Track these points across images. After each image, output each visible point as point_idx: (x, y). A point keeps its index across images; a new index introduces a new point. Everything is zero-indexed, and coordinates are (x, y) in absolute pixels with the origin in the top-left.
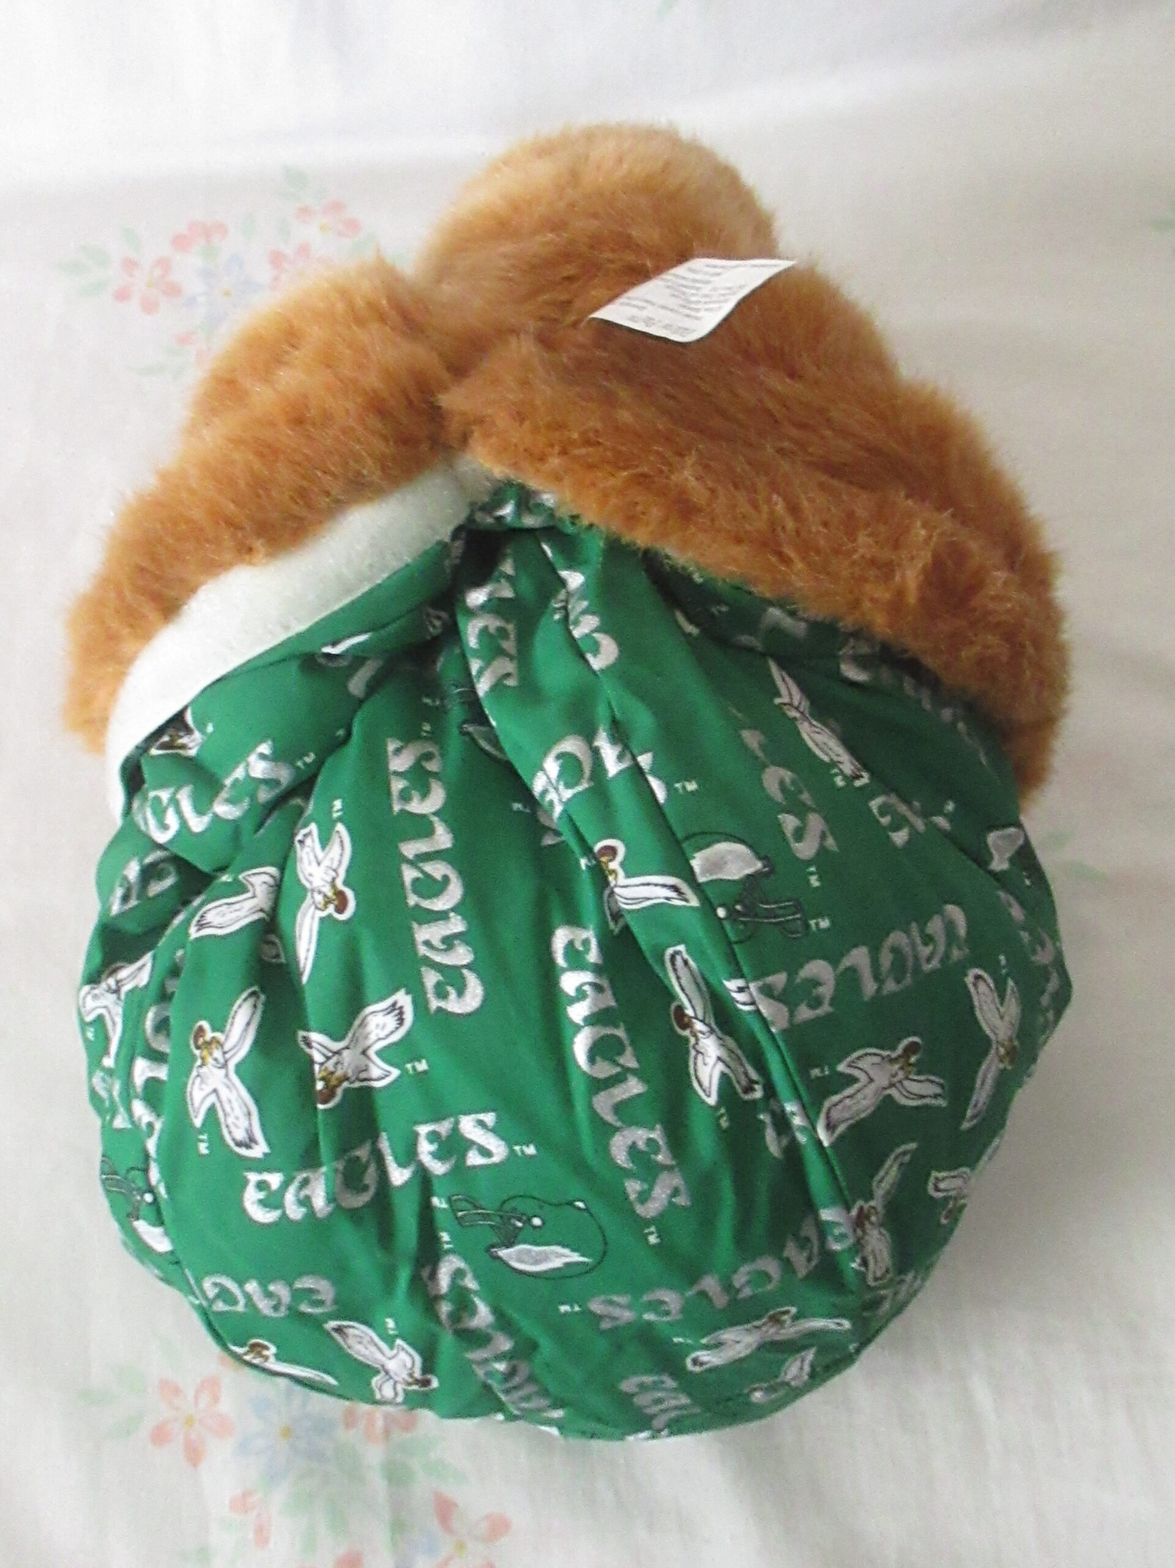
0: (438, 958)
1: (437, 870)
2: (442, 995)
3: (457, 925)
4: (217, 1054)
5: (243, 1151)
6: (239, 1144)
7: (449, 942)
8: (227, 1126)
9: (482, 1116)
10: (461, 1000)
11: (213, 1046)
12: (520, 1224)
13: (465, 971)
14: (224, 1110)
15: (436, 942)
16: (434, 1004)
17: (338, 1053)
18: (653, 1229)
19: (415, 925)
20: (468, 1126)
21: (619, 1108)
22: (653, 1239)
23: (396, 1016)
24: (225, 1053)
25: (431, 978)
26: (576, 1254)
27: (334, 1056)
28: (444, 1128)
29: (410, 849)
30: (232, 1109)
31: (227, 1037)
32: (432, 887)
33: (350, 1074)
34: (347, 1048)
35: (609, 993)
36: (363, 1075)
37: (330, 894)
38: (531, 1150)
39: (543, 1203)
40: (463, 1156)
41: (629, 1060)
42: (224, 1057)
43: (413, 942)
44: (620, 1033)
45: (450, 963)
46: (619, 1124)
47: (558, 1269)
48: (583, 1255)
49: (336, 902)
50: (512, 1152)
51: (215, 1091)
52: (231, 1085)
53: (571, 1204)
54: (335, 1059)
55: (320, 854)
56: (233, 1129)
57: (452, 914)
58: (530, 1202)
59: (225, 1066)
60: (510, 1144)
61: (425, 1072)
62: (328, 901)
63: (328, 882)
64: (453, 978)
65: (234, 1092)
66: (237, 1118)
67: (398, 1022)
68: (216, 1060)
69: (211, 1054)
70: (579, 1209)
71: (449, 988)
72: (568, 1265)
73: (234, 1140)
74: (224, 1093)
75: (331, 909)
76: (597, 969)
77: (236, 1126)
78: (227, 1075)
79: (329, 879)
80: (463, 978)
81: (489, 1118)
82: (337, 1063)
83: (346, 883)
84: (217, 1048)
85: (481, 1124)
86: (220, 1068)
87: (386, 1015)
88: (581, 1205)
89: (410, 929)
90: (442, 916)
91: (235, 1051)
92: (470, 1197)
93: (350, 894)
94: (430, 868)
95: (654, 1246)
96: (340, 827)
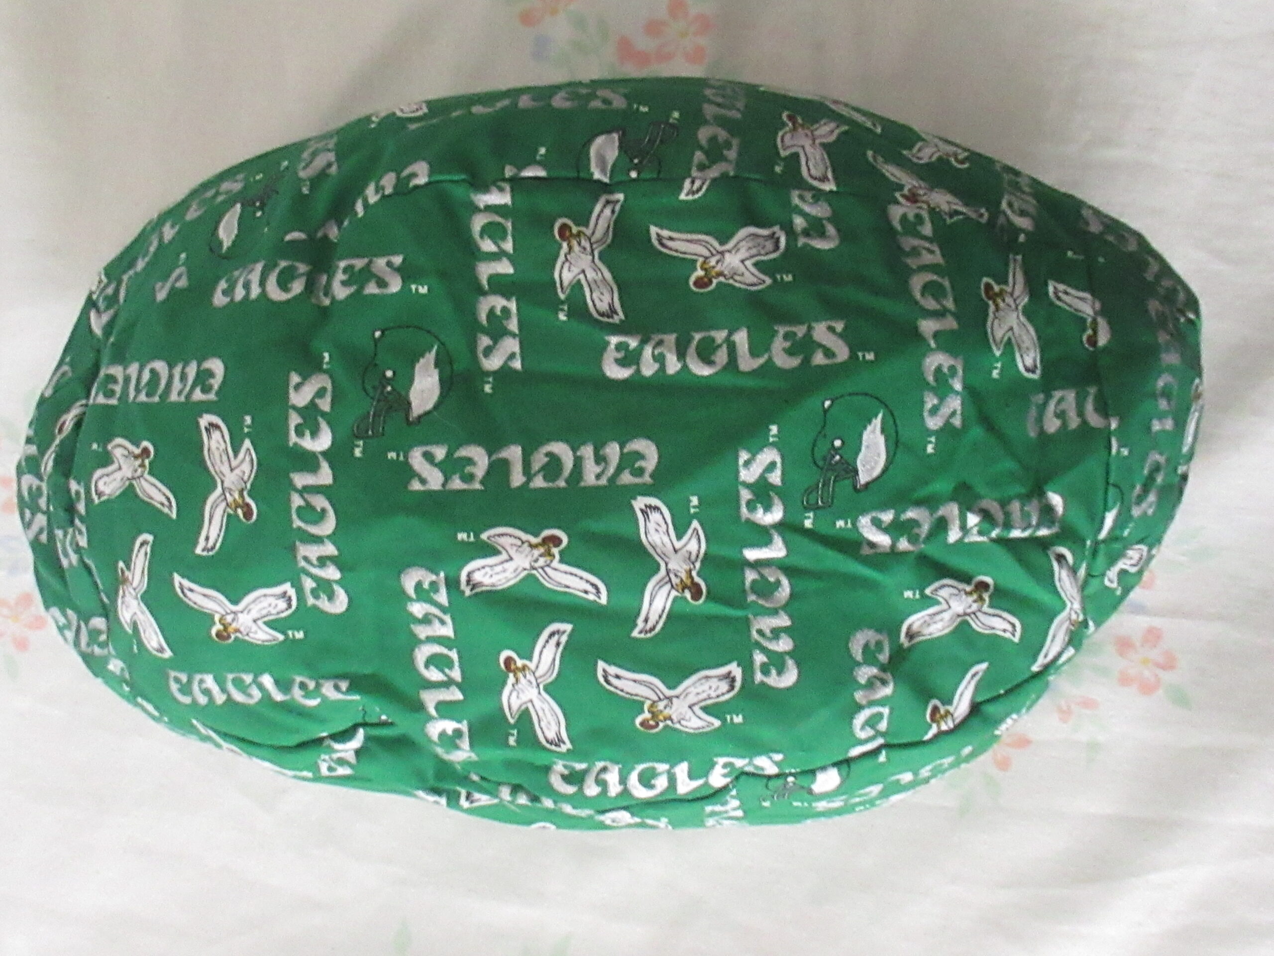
0: (611, 470)
1: (539, 459)
2: (640, 472)
3: (587, 451)
4: (661, 705)
5: (738, 684)
6: (732, 687)
7: (600, 459)
8: (718, 696)
9: (741, 462)
10: (647, 457)
11: (655, 710)
12: (838, 457)
13: (625, 450)
14: (705, 700)
15: (598, 470)
16: (647, 479)
17: (668, 572)
18: (860, 354)
19: (582, 484)
20: (748, 475)
21: (754, 352)
22: (870, 356)
23: (651, 512)
24: (660, 699)
25: (626, 478)
26: (874, 421)
27: (669, 576)
28: (746, 495)
29: (517, 479)
30: (704, 692)
31: (647, 698)
32: (553, 466)
33: (687, 567)
34: (667, 564)
35: (666, 337)
36: (693, 557)
37: (542, 550)
38: (774, 429)
39: (822, 432)
40: (772, 487)
41: (720, 336)
42: (663, 700)
43: (597, 488)
44: (697, 336)
45: (617, 461)
46: (766, 356)
47: (886, 440)
48: (876, 416)
49: (551, 545)
50: (773, 444)
51: (690, 707)
52: (685, 693)
53: (826, 411)
54: (672, 576)
55: (504, 556)
56: (719, 692)
57: (578, 454)
58: (819, 443)
59: (670, 699)
60: (767, 444)
61: (700, 499)
62: (549, 554)
63: (531, 551)
64: (629, 461)
65: (690, 690)
66: (710, 688)
67: (656, 511)
68: (665, 708)
69: (661, 711)
70: (830, 407)
71: (636, 466)
72: (883, 431)
73: (729, 691)
74: (692, 699)
75: (555, 551)
76: (644, 342)
77: (718, 688)
78: (677, 697)
79: (528, 549)
80: (629, 453)
81: (744, 456)
82: (676, 576)
83: (536, 535)
84: (656, 707)
85: (747, 463)
86: (672, 703)
87: (649, 521)
88: (827, 403)
89: (585, 488)
90: (578, 462)
91: (658, 692)
92: (806, 491)
93: (547, 533)
94: (536, 466)
95: (876, 356)
96: (484, 536)
